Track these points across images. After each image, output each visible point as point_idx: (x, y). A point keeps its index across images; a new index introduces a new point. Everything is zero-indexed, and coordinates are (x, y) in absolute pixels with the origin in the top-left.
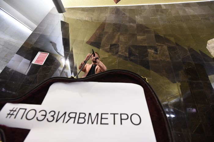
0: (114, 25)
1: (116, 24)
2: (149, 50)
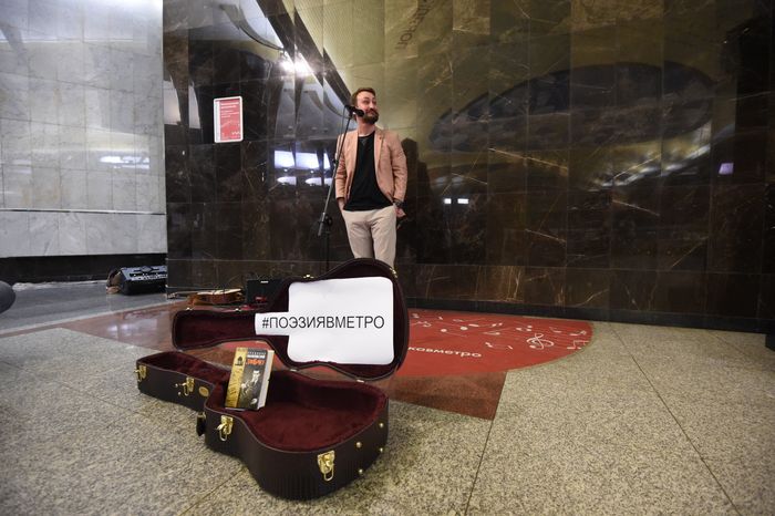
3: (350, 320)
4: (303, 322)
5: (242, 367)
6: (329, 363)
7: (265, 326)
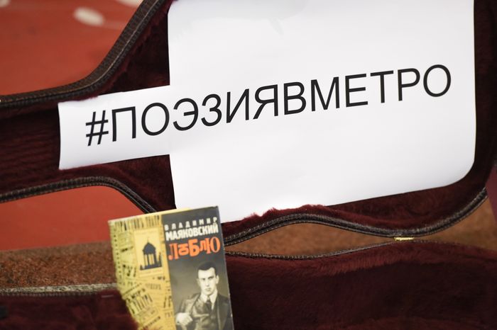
3: (354, 83)
4: (214, 109)
5: (164, 270)
6: (307, 209)
7: (95, 139)
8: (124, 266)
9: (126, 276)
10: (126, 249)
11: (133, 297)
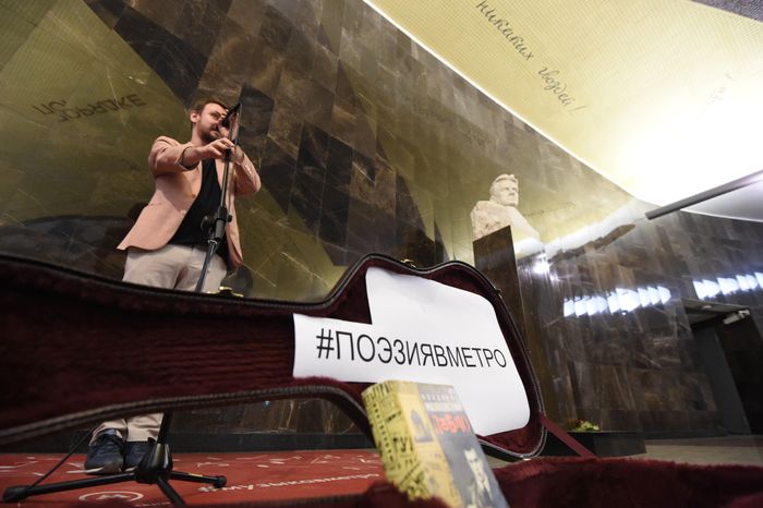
0: (267, 14)
1: (276, 16)
2: (355, 165)
3: (467, 353)
4: (400, 351)
5: (436, 447)
7: (324, 352)
8: (395, 440)
9: (400, 453)
10: (394, 416)
11: (418, 481)
